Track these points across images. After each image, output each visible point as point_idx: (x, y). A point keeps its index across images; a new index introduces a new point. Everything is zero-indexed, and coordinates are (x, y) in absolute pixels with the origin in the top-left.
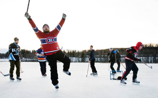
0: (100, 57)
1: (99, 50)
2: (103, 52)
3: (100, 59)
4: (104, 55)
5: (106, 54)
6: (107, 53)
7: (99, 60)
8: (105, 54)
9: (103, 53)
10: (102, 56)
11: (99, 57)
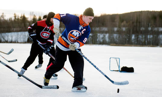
0: (111, 32)
1: (109, 15)
2: (117, 20)
3: (109, 37)
4: (120, 27)
5: (124, 26)
6: (127, 22)
7: (107, 40)
8: (122, 24)
9: (117, 24)
10: (116, 29)
11: (106, 32)
